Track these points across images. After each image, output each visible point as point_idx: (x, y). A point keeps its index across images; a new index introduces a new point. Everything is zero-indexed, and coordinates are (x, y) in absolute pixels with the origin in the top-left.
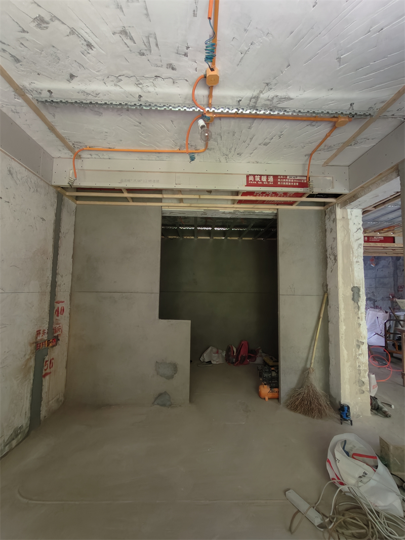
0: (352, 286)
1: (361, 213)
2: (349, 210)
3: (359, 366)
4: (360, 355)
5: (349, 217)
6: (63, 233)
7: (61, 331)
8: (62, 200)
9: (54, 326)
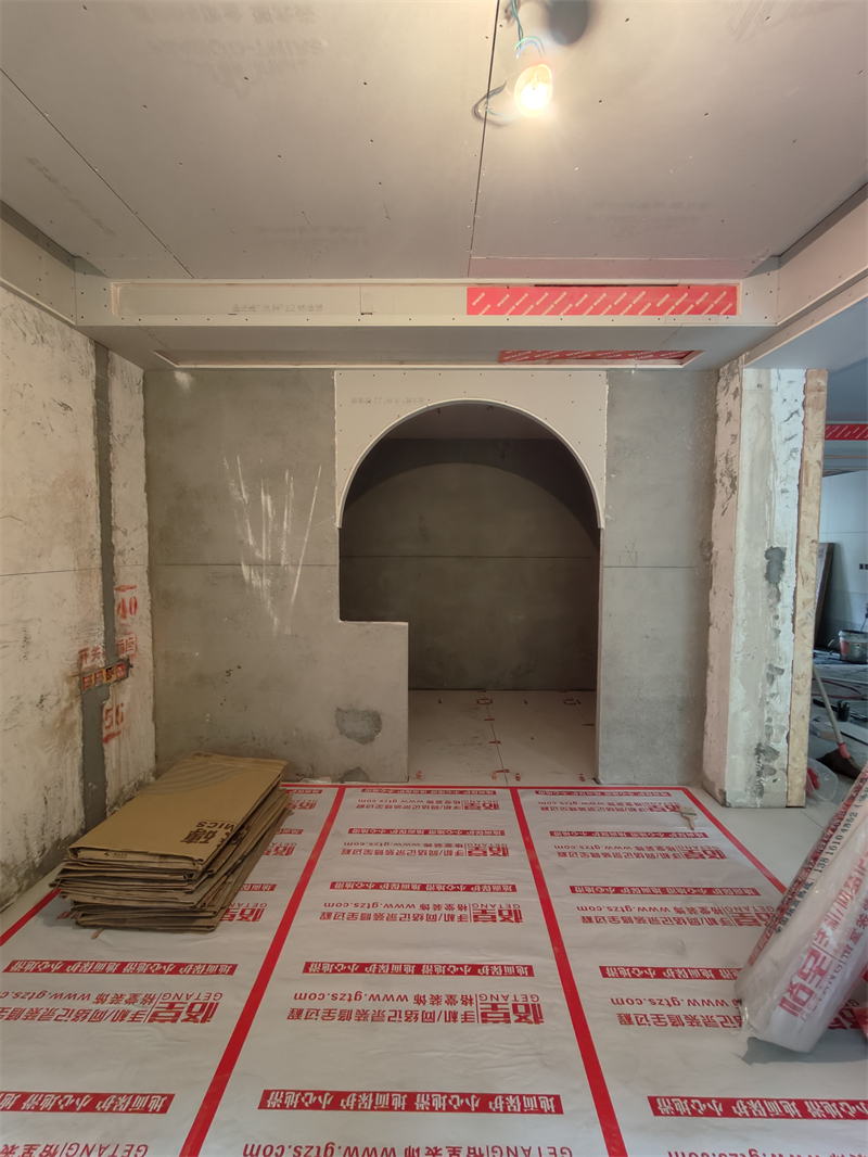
0: (767, 547)
1: (803, 376)
2: (774, 372)
3: (770, 720)
4: (773, 695)
5: (773, 384)
6: (119, 436)
7: (134, 647)
8: (108, 361)
9: (118, 638)
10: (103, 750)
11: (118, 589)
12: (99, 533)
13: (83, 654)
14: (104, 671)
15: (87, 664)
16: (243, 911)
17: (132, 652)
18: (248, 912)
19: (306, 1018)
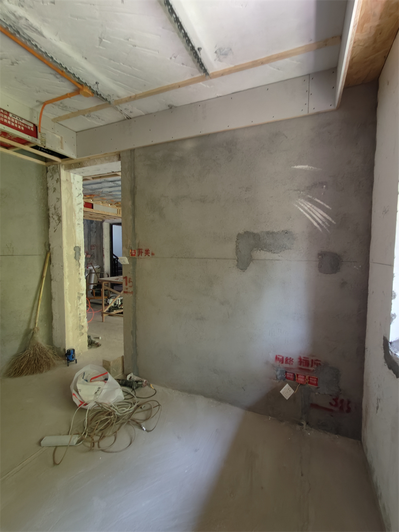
0: (74, 246)
1: (82, 180)
2: (72, 174)
3: (80, 314)
4: (80, 304)
5: (72, 181)
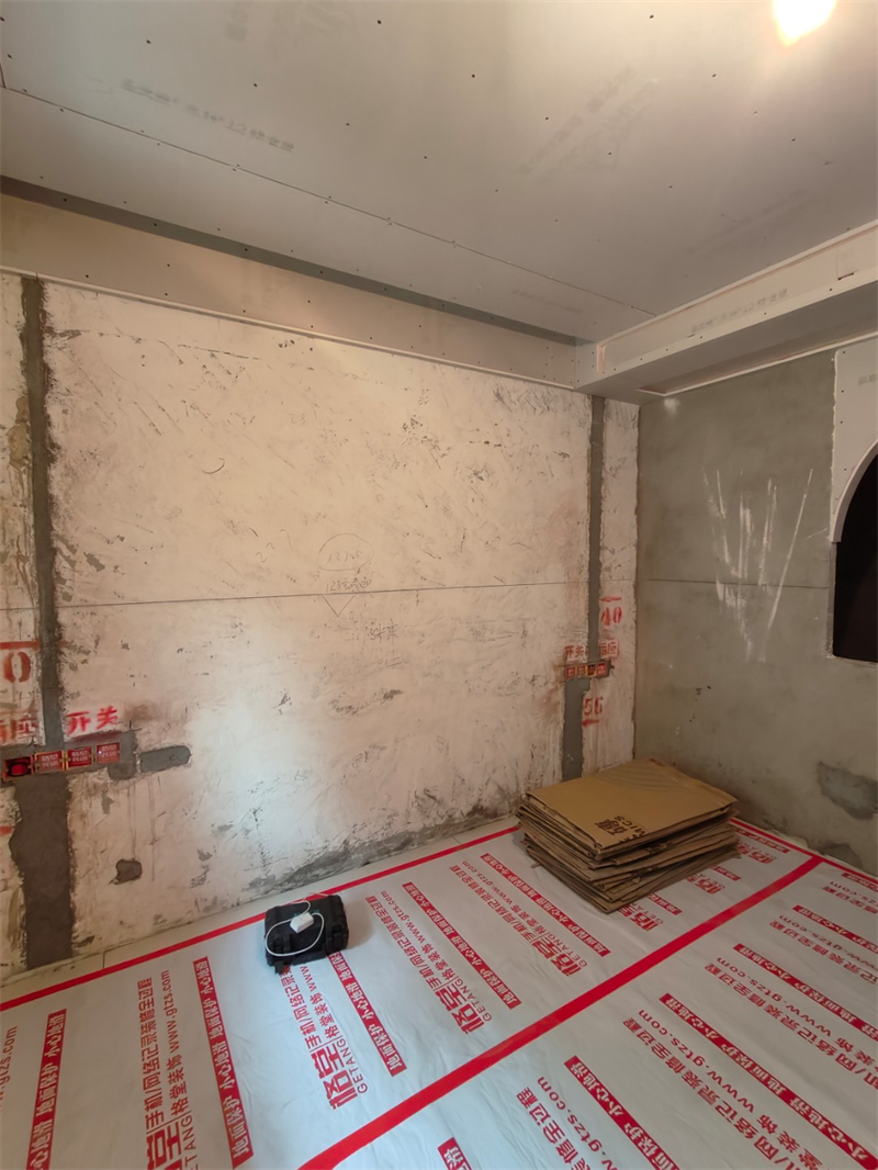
6: (611, 469)
7: (616, 651)
8: (604, 407)
9: (601, 641)
10: (581, 731)
11: (603, 600)
12: (588, 552)
13: (568, 650)
14: (586, 667)
15: (572, 659)
16: (640, 914)
17: (614, 655)
18: (643, 918)
19: (639, 1036)
